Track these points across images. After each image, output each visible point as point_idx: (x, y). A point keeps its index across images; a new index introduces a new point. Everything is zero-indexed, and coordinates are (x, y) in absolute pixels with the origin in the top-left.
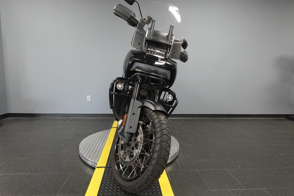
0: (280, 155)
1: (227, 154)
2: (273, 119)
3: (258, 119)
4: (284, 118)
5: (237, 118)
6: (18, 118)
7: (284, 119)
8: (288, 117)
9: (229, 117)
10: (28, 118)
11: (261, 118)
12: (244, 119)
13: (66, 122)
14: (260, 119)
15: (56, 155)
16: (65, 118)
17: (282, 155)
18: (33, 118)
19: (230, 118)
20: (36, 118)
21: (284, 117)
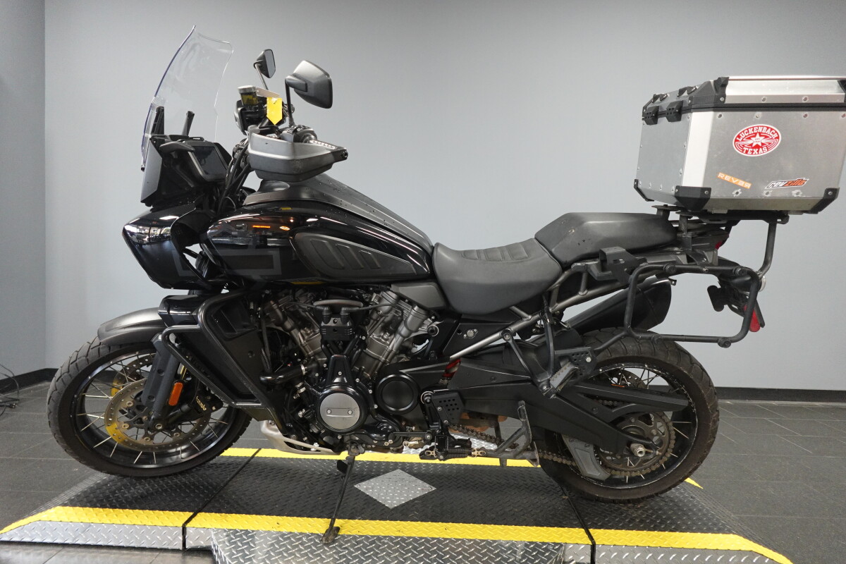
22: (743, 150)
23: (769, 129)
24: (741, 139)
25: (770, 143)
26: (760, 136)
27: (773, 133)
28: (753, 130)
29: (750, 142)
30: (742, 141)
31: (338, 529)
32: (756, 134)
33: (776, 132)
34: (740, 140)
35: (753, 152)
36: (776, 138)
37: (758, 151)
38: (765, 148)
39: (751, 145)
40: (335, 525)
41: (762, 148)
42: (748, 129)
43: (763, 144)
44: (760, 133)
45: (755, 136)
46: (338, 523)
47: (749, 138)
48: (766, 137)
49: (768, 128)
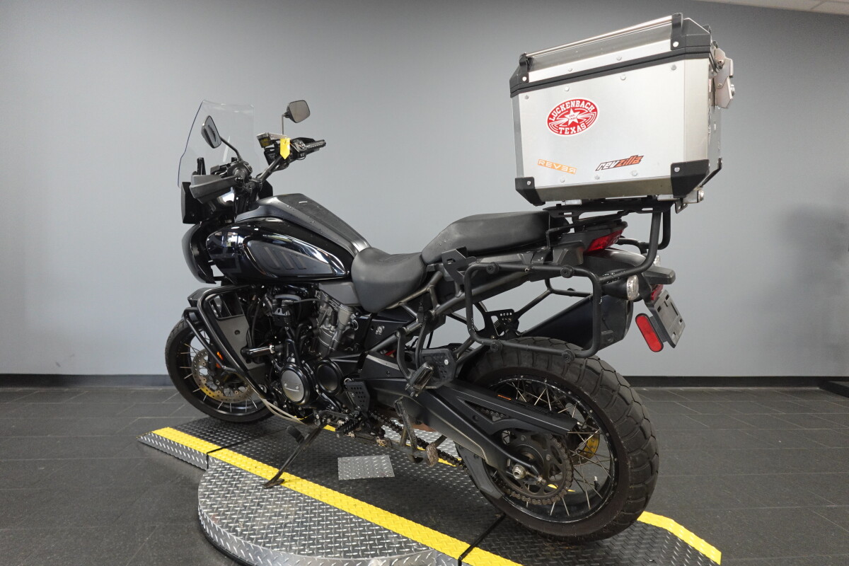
0: (831, 508)
1: (669, 507)
2: (786, 392)
3: (743, 392)
4: (818, 388)
5: (681, 389)
6: (9, 389)
7: (816, 391)
8: (829, 385)
9: (658, 385)
10: (43, 390)
11: (750, 388)
12: (702, 392)
13: (163, 402)
14: (749, 392)
15: (120, 519)
16: (160, 389)
17: (836, 508)
18: (56, 389)
19: (660, 388)
20: (67, 389)
21: (818, 386)
22: (559, 131)
23: (584, 102)
24: (554, 118)
25: (587, 118)
26: (575, 111)
27: (588, 106)
28: (565, 106)
29: (564, 120)
30: (556, 120)
31: (283, 481)
32: (569, 110)
33: (592, 104)
34: (553, 120)
35: (570, 131)
36: (593, 111)
37: (576, 130)
38: (583, 125)
39: (567, 123)
40: (282, 477)
41: (579, 125)
42: (559, 106)
43: (579, 120)
44: (573, 108)
45: (568, 113)
46: (285, 476)
47: (563, 116)
48: (581, 112)
49: (581, 101)
